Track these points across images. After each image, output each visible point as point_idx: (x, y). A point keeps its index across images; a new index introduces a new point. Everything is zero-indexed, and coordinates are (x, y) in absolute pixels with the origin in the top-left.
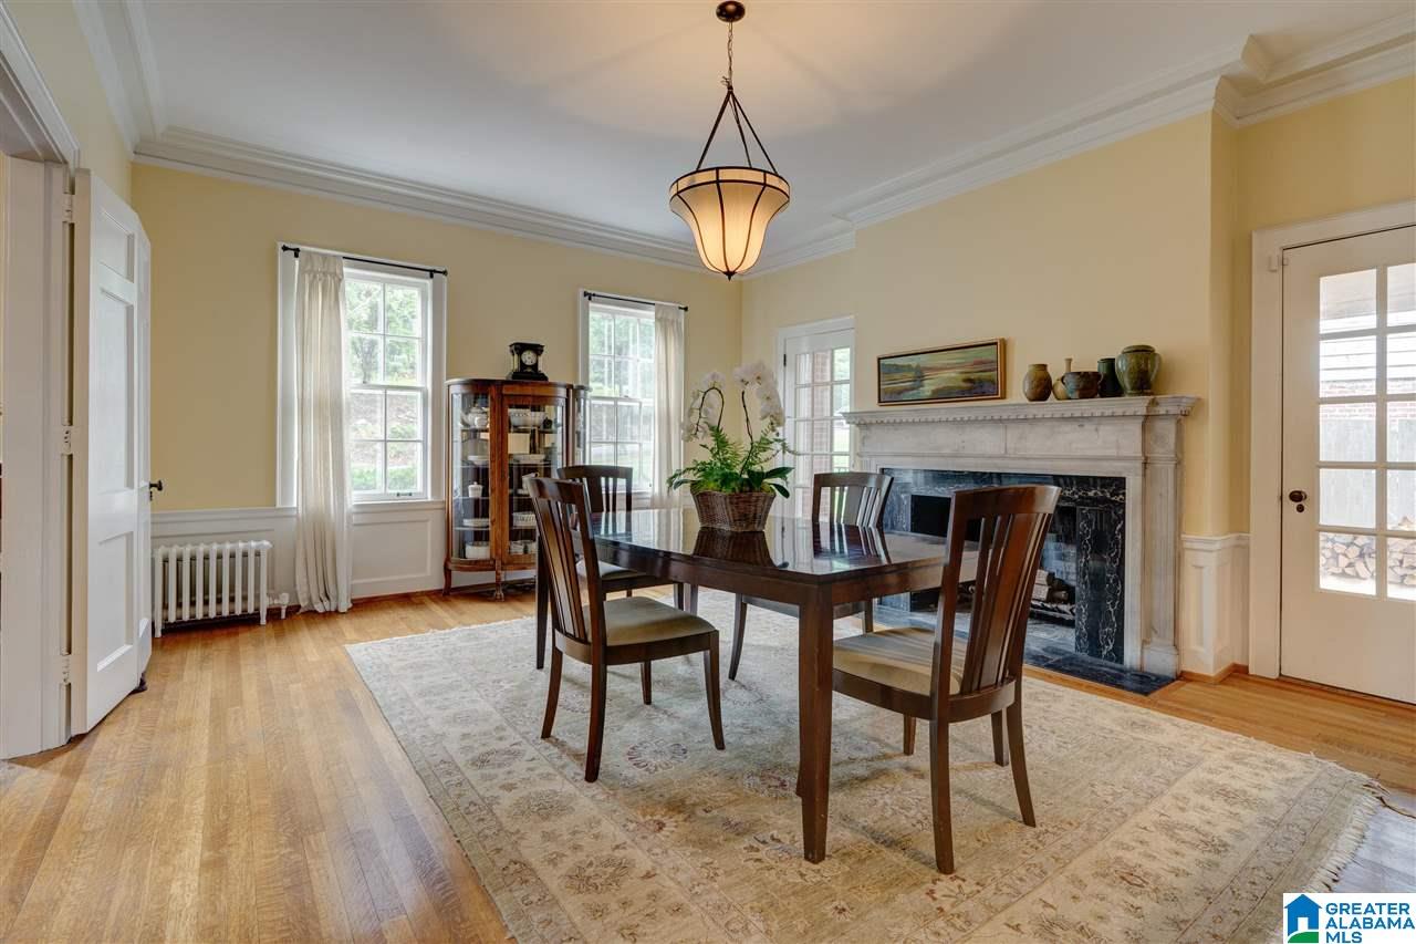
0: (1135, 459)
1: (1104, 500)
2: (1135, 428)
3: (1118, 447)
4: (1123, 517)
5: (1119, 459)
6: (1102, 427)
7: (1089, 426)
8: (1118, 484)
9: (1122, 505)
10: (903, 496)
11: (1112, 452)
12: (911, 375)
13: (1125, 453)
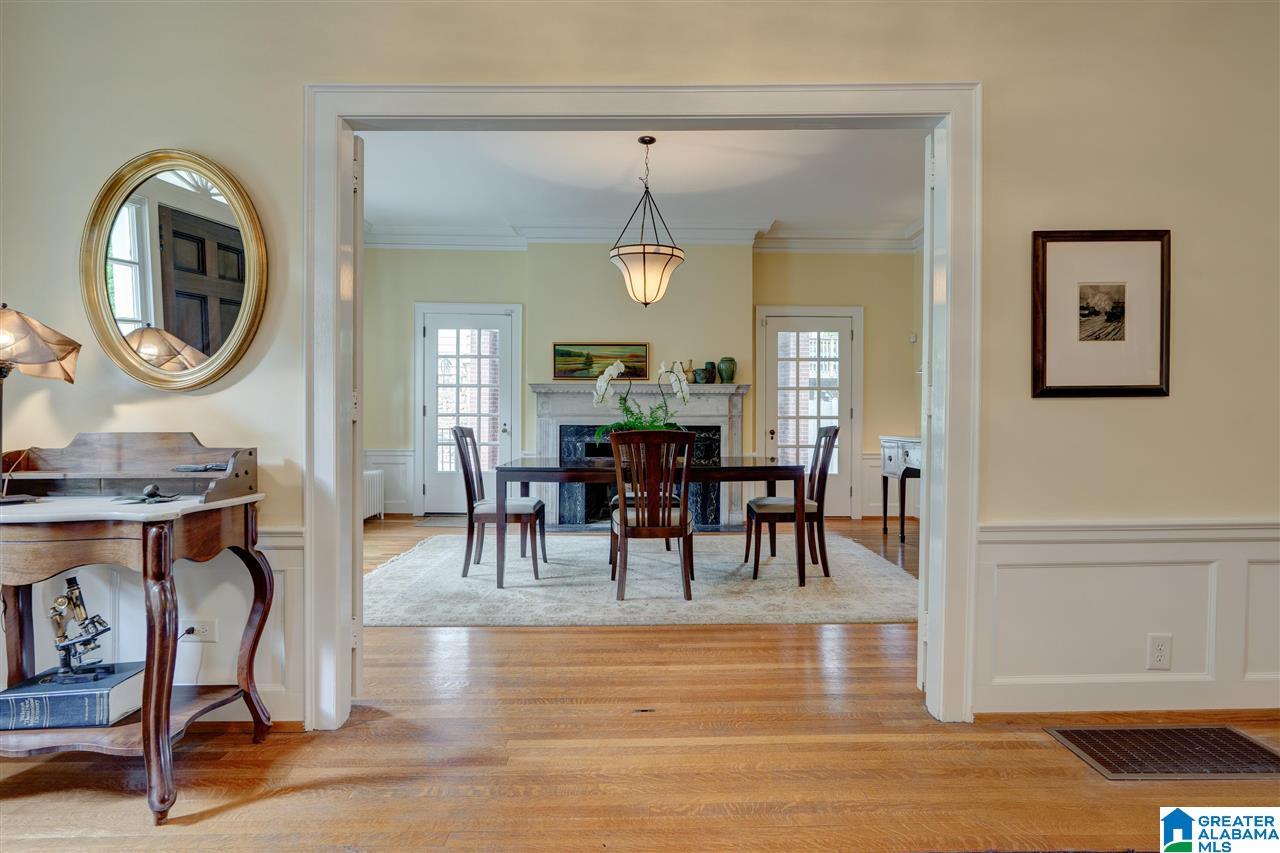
0: (726, 416)
1: (709, 438)
2: (725, 400)
3: (718, 410)
4: (719, 447)
5: (718, 416)
6: (710, 400)
7: (703, 398)
8: (717, 429)
9: (719, 441)
10: (578, 444)
11: (715, 413)
12: (583, 359)
13: (720, 413)
